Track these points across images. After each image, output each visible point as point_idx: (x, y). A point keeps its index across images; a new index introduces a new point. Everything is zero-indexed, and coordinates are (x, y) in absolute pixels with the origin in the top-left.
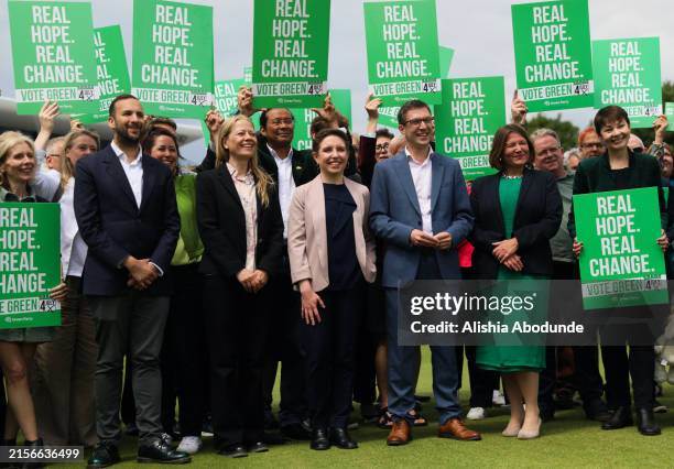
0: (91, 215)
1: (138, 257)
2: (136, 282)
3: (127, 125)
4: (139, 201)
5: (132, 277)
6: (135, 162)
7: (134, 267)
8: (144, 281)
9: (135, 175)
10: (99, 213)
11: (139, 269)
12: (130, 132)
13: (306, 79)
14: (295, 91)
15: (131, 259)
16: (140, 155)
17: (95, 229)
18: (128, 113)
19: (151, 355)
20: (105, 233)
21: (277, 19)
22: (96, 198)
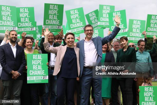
0: (3, 60)
1: (15, 71)
2: (14, 77)
3: (12, 37)
4: (15, 56)
5: (13, 76)
6: (14, 47)
7: (14, 73)
8: (16, 76)
9: (14, 50)
10: (5, 59)
11: (15, 74)
12: (13, 39)
13: (57, 25)
14: (54, 28)
15: (13, 71)
16: (16, 45)
17: (4, 64)
18: (13, 35)
19: (18, 95)
20: (7, 65)
21: (50, 10)
22: (4, 56)
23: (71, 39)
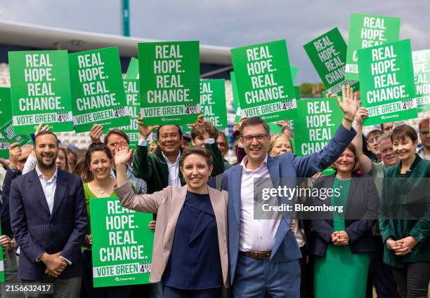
0: (19, 221)
1: (51, 253)
4: (51, 210)
5: (47, 268)
6: (51, 180)
7: (47, 261)
8: (56, 270)
9: (49, 190)
10: (25, 220)
11: (51, 262)
15: (46, 256)
16: (55, 174)
17: (21, 233)
18: (43, 146)
20: (29, 235)
22: (23, 209)
23: (195, 168)
